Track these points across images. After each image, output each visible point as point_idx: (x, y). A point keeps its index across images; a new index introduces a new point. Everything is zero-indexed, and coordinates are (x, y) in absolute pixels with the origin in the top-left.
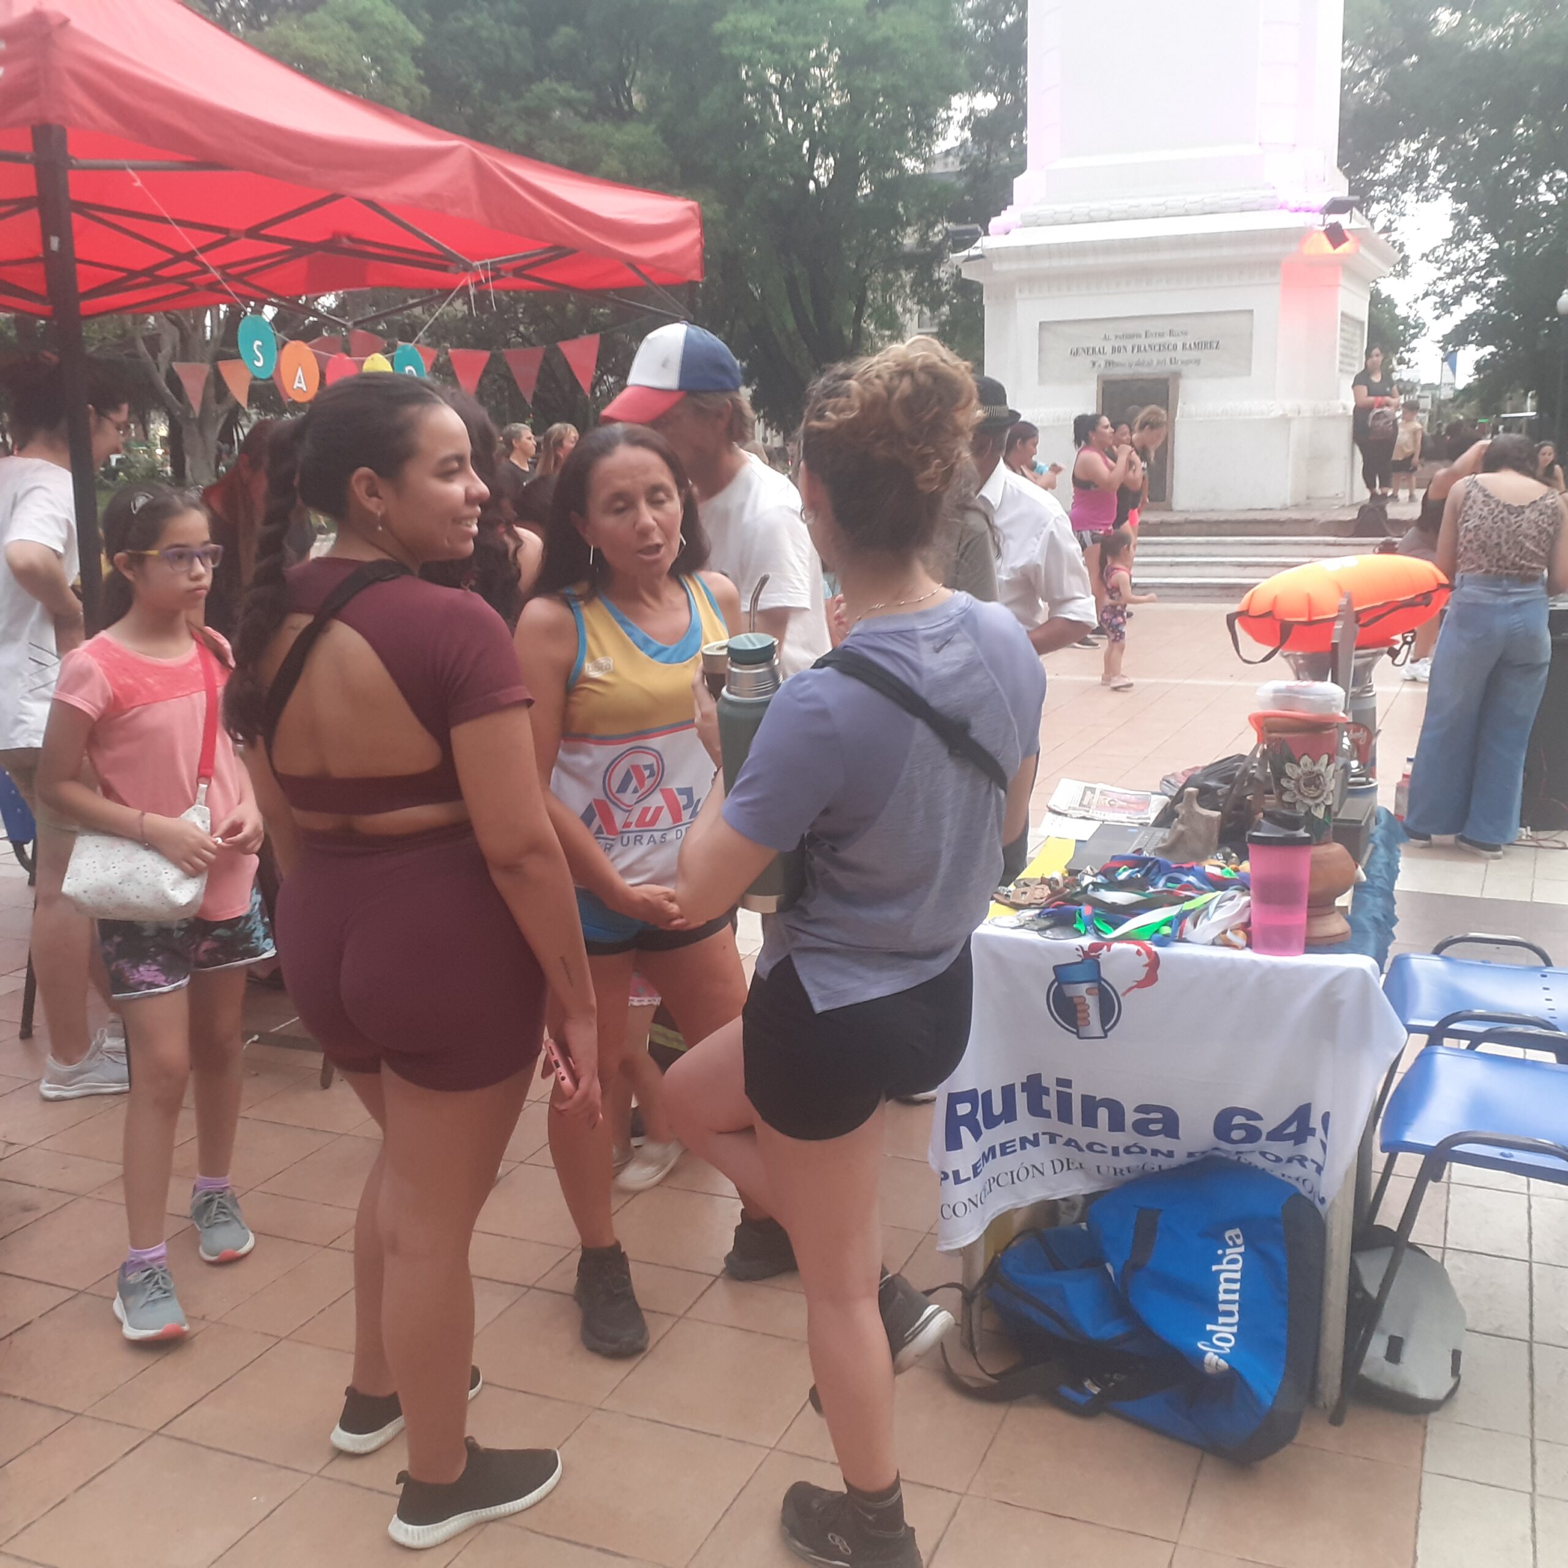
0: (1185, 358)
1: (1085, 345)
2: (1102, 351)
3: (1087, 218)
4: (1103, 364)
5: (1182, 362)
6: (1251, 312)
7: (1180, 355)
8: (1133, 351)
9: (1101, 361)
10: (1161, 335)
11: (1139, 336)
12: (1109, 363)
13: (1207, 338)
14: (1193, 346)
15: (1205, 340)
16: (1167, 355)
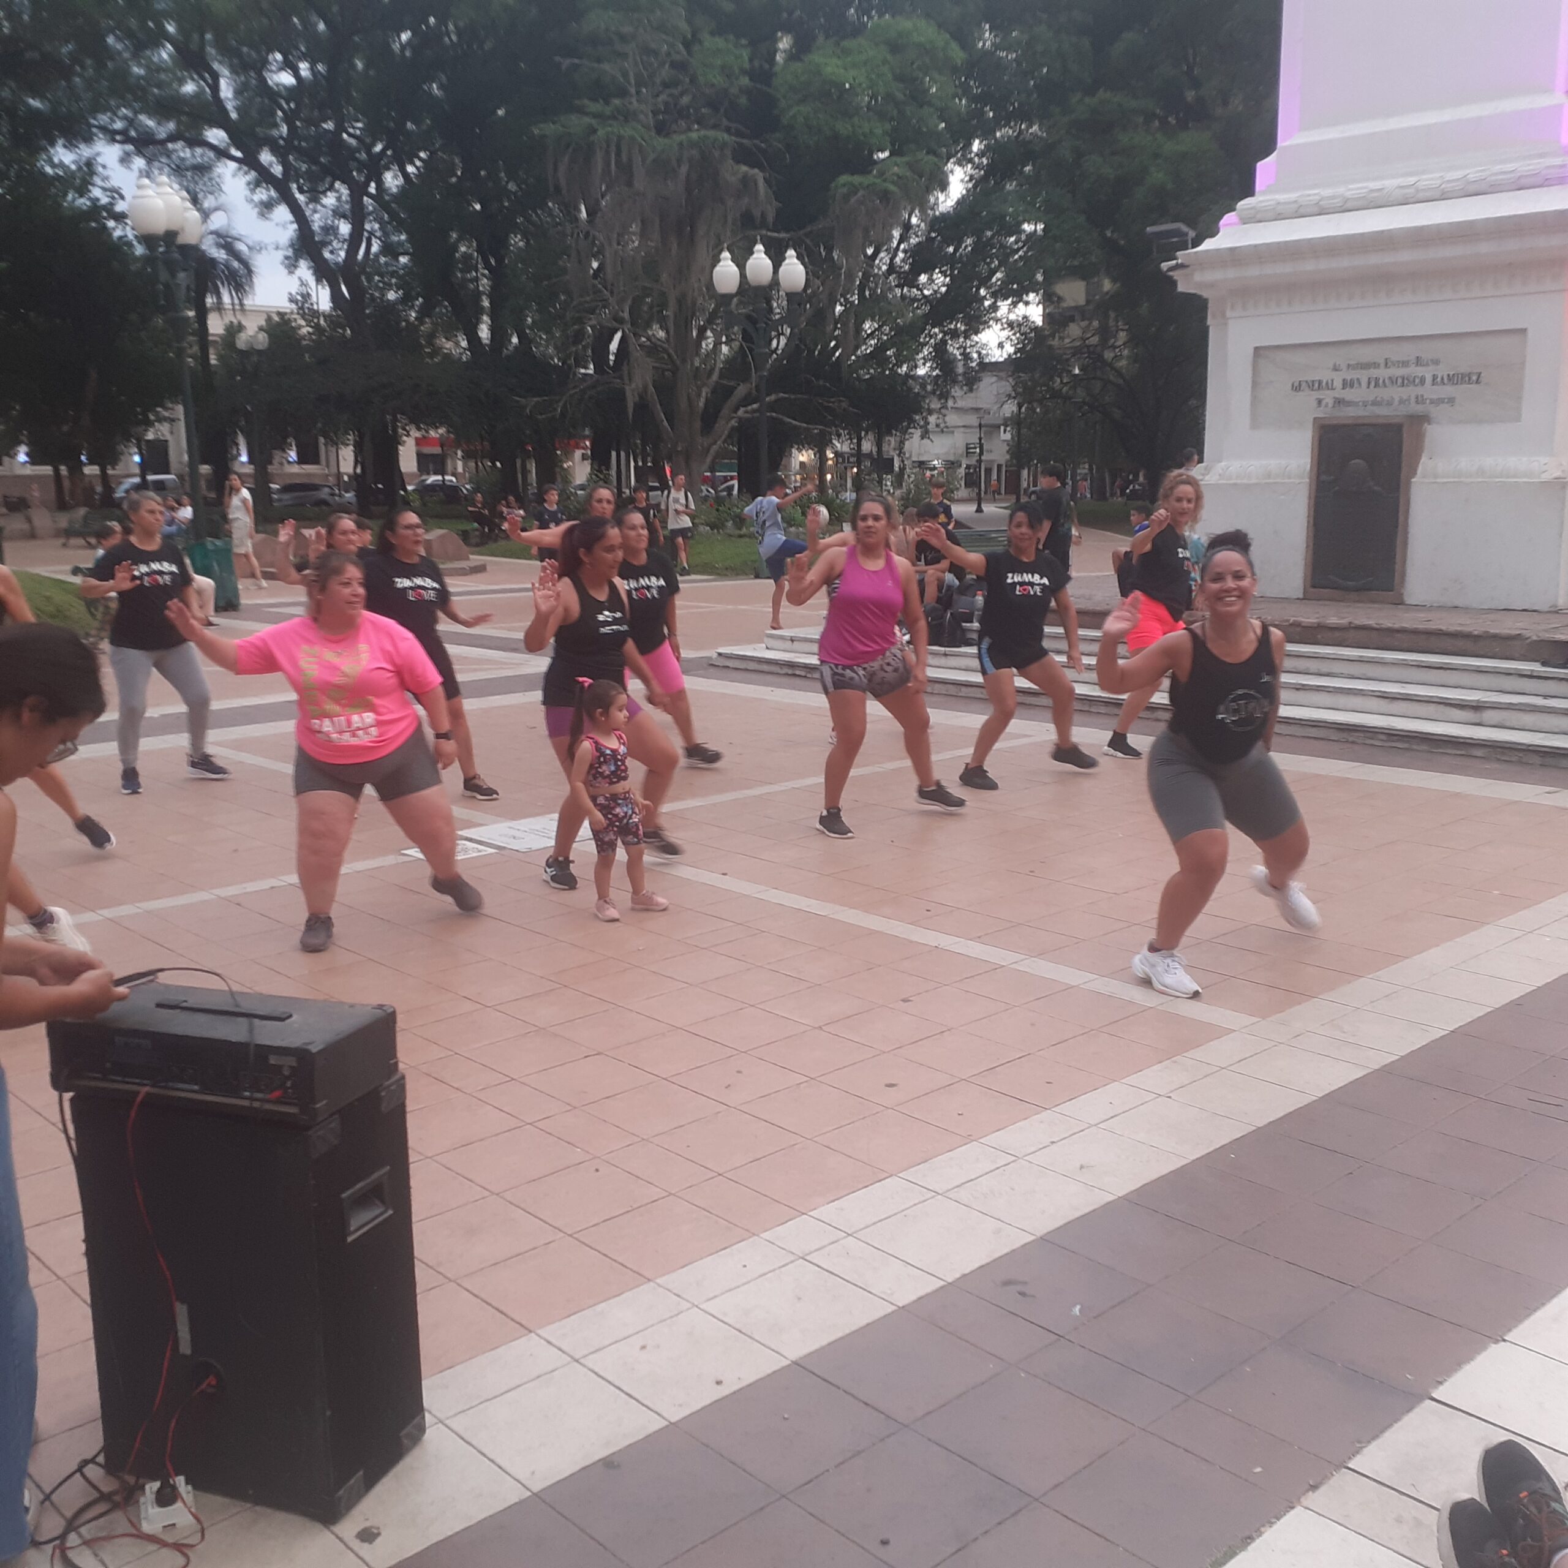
0: (1435, 397)
1: (1310, 378)
2: (1330, 386)
3: (1316, 210)
4: (1331, 402)
5: (1432, 402)
6: (1524, 331)
7: (1429, 391)
8: (1368, 387)
9: (1328, 397)
10: (1405, 364)
11: (1376, 365)
12: (1339, 402)
13: (1464, 369)
14: (1446, 380)
15: (1462, 371)
16: (1411, 391)
